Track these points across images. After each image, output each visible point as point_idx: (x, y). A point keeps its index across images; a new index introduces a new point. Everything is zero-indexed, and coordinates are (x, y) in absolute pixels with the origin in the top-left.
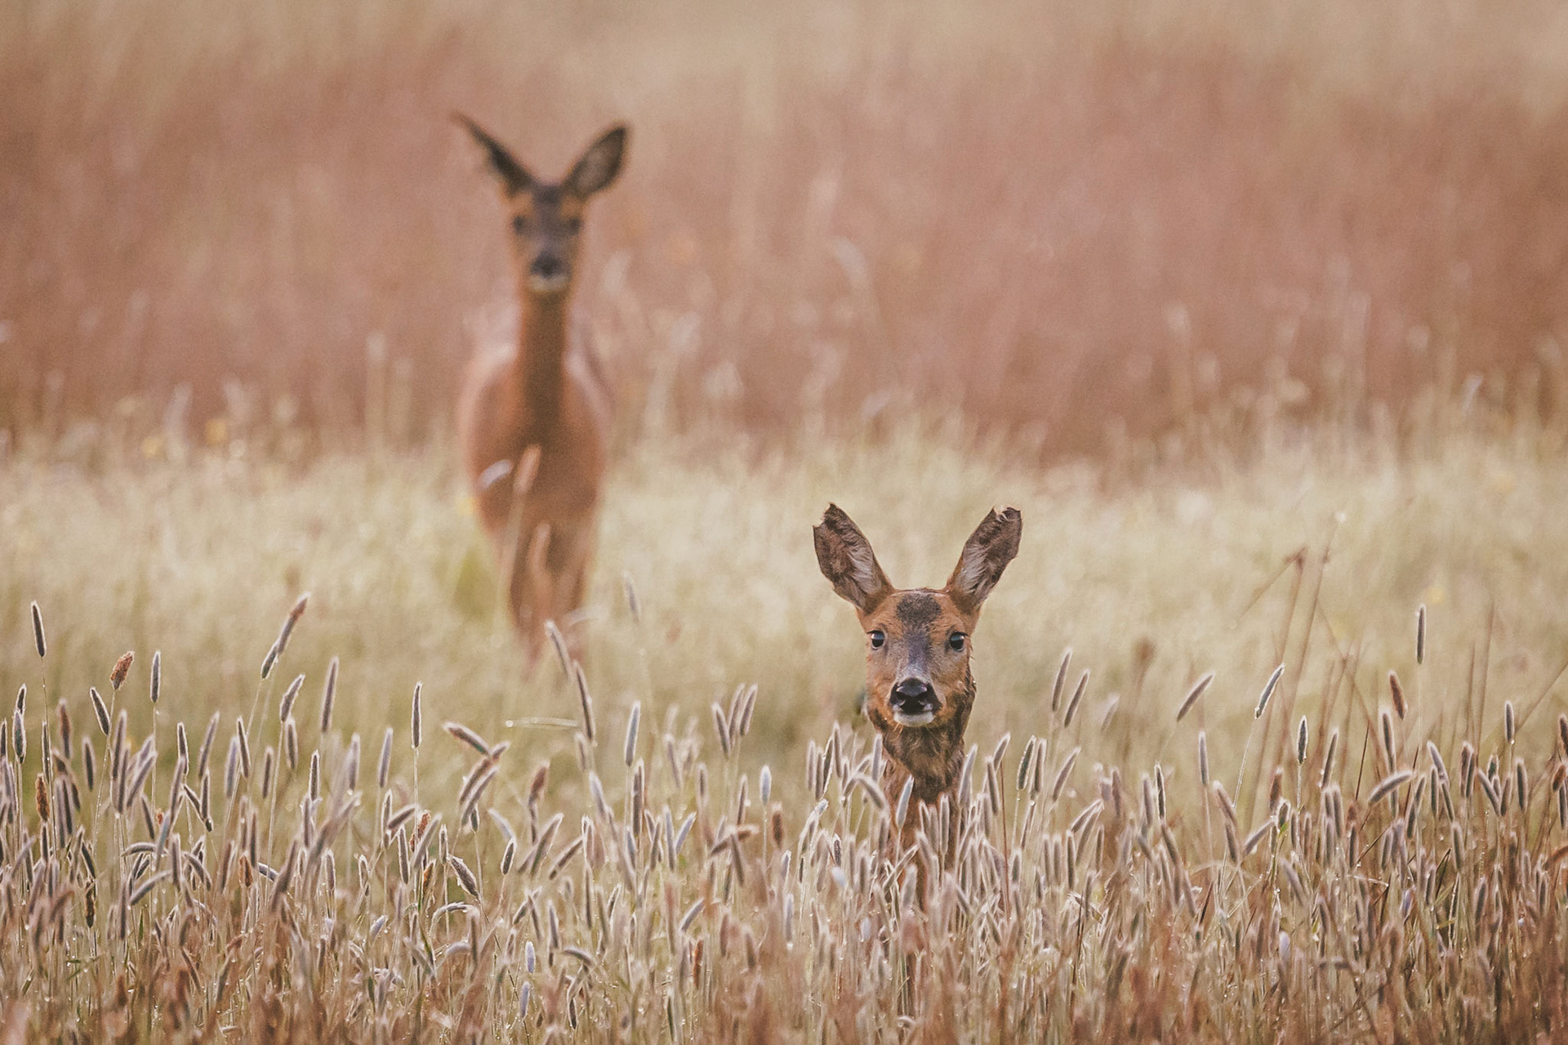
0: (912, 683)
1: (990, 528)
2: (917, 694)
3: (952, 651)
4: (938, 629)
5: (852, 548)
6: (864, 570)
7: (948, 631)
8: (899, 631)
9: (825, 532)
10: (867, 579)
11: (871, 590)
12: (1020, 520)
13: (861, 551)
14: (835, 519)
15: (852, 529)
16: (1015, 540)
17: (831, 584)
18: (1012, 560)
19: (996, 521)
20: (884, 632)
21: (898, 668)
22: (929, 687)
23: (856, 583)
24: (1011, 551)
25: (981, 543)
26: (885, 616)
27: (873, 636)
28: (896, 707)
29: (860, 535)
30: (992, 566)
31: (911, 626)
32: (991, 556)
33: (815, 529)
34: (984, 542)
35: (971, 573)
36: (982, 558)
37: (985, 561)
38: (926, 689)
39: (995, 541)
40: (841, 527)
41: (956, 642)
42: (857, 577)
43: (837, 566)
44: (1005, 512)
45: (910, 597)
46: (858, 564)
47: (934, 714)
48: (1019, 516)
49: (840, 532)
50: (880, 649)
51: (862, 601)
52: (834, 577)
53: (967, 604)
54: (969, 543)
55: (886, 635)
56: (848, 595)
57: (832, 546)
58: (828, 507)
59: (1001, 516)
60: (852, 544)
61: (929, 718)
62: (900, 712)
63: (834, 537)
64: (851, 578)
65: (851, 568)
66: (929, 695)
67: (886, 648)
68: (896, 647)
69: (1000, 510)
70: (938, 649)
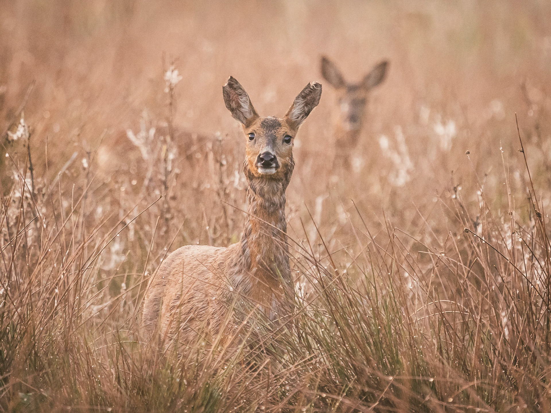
0: (267, 154)
1: (307, 91)
2: (269, 159)
3: (285, 143)
4: (280, 133)
5: (240, 97)
6: (246, 107)
7: (284, 134)
8: (262, 133)
9: (228, 89)
10: (247, 112)
11: (249, 116)
12: (321, 89)
13: (244, 99)
14: (233, 83)
15: (240, 88)
16: (318, 98)
17: (230, 113)
18: (316, 107)
19: (310, 88)
20: (255, 133)
21: (261, 148)
22: (275, 156)
23: (242, 113)
24: (316, 103)
25: (303, 98)
26: (256, 127)
27: (250, 136)
28: (259, 164)
29: (244, 91)
30: (306, 109)
31: (267, 131)
32: (306, 104)
33: (224, 88)
34: (304, 97)
35: (296, 111)
36: (303, 105)
37: (304, 106)
38: (273, 157)
39: (309, 98)
40: (235, 87)
41: (288, 140)
42: (242, 110)
43: (234, 105)
44: (315, 85)
45: (267, 119)
46: (242, 104)
47: (276, 170)
48: (321, 87)
49: (235, 89)
50: (253, 141)
51: (244, 121)
52: (232, 110)
53: (293, 125)
54: (297, 98)
55: (255, 135)
56: (239, 119)
57: (231, 96)
58: (229, 77)
59: (313, 86)
60: (240, 95)
61: (273, 171)
62: (261, 167)
63: (232, 91)
64: (239, 111)
65: (239, 106)
66: (274, 159)
67: (255, 141)
68: (260, 140)
69: (312, 84)
70: (279, 142)
